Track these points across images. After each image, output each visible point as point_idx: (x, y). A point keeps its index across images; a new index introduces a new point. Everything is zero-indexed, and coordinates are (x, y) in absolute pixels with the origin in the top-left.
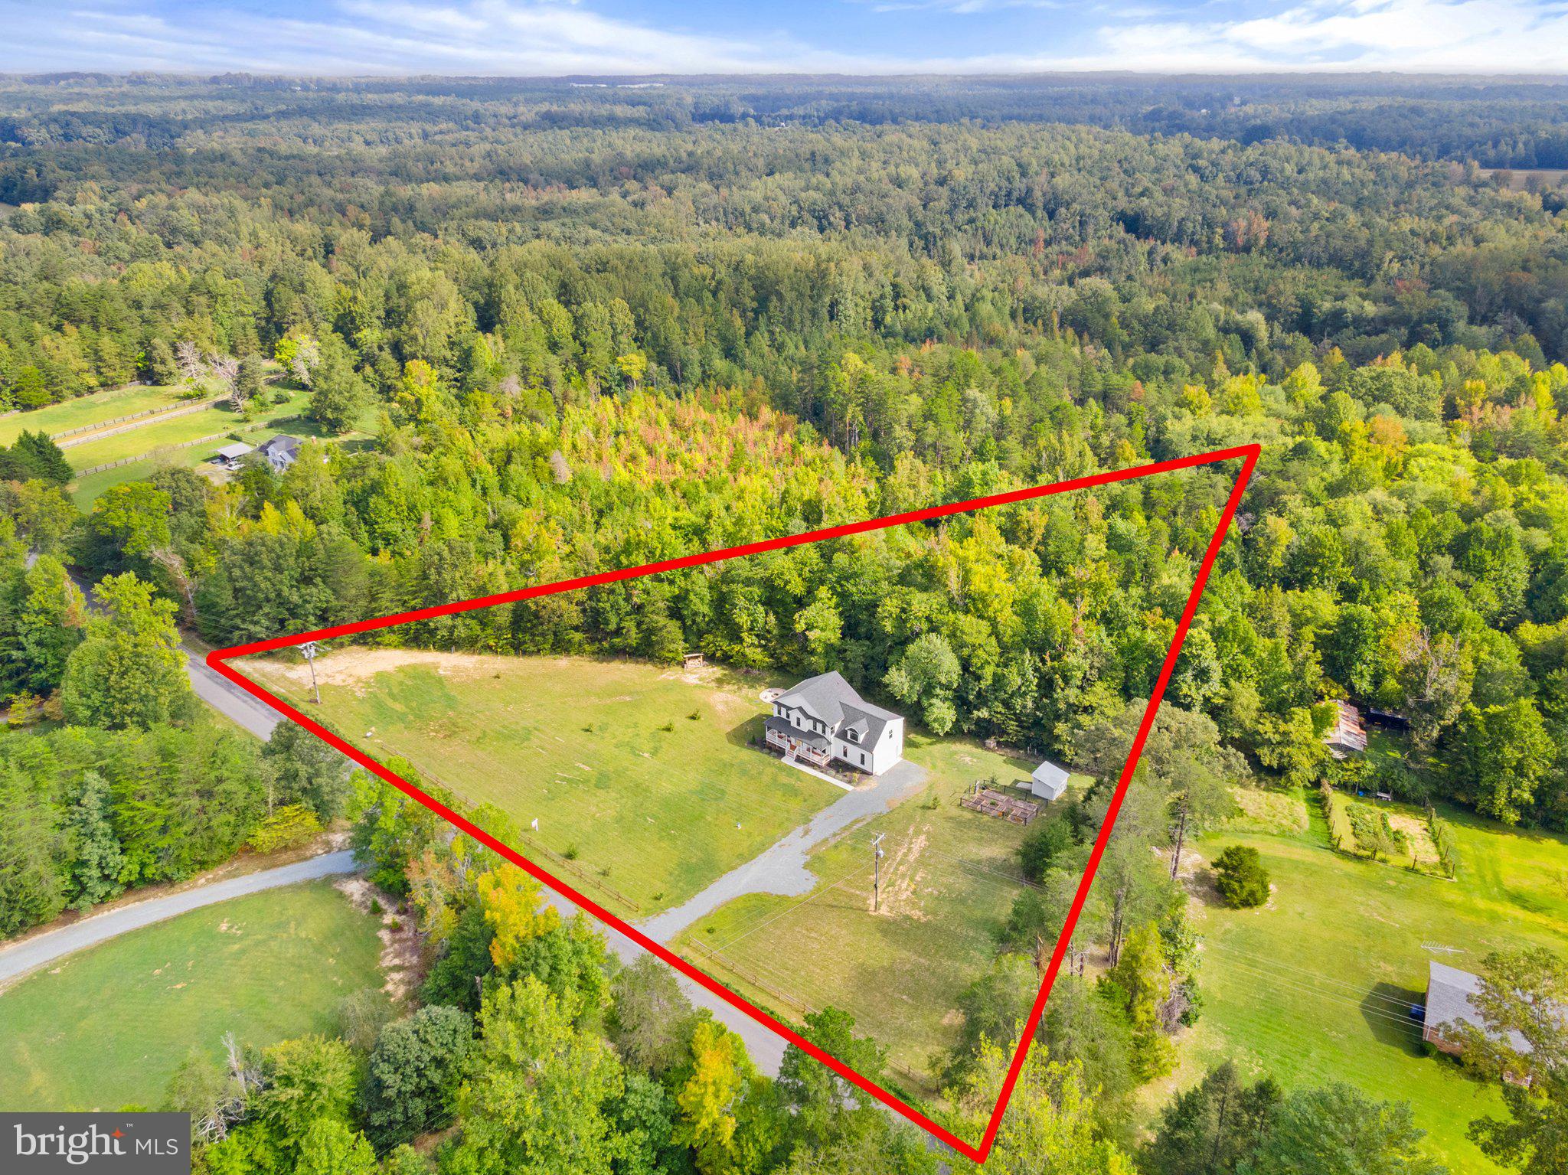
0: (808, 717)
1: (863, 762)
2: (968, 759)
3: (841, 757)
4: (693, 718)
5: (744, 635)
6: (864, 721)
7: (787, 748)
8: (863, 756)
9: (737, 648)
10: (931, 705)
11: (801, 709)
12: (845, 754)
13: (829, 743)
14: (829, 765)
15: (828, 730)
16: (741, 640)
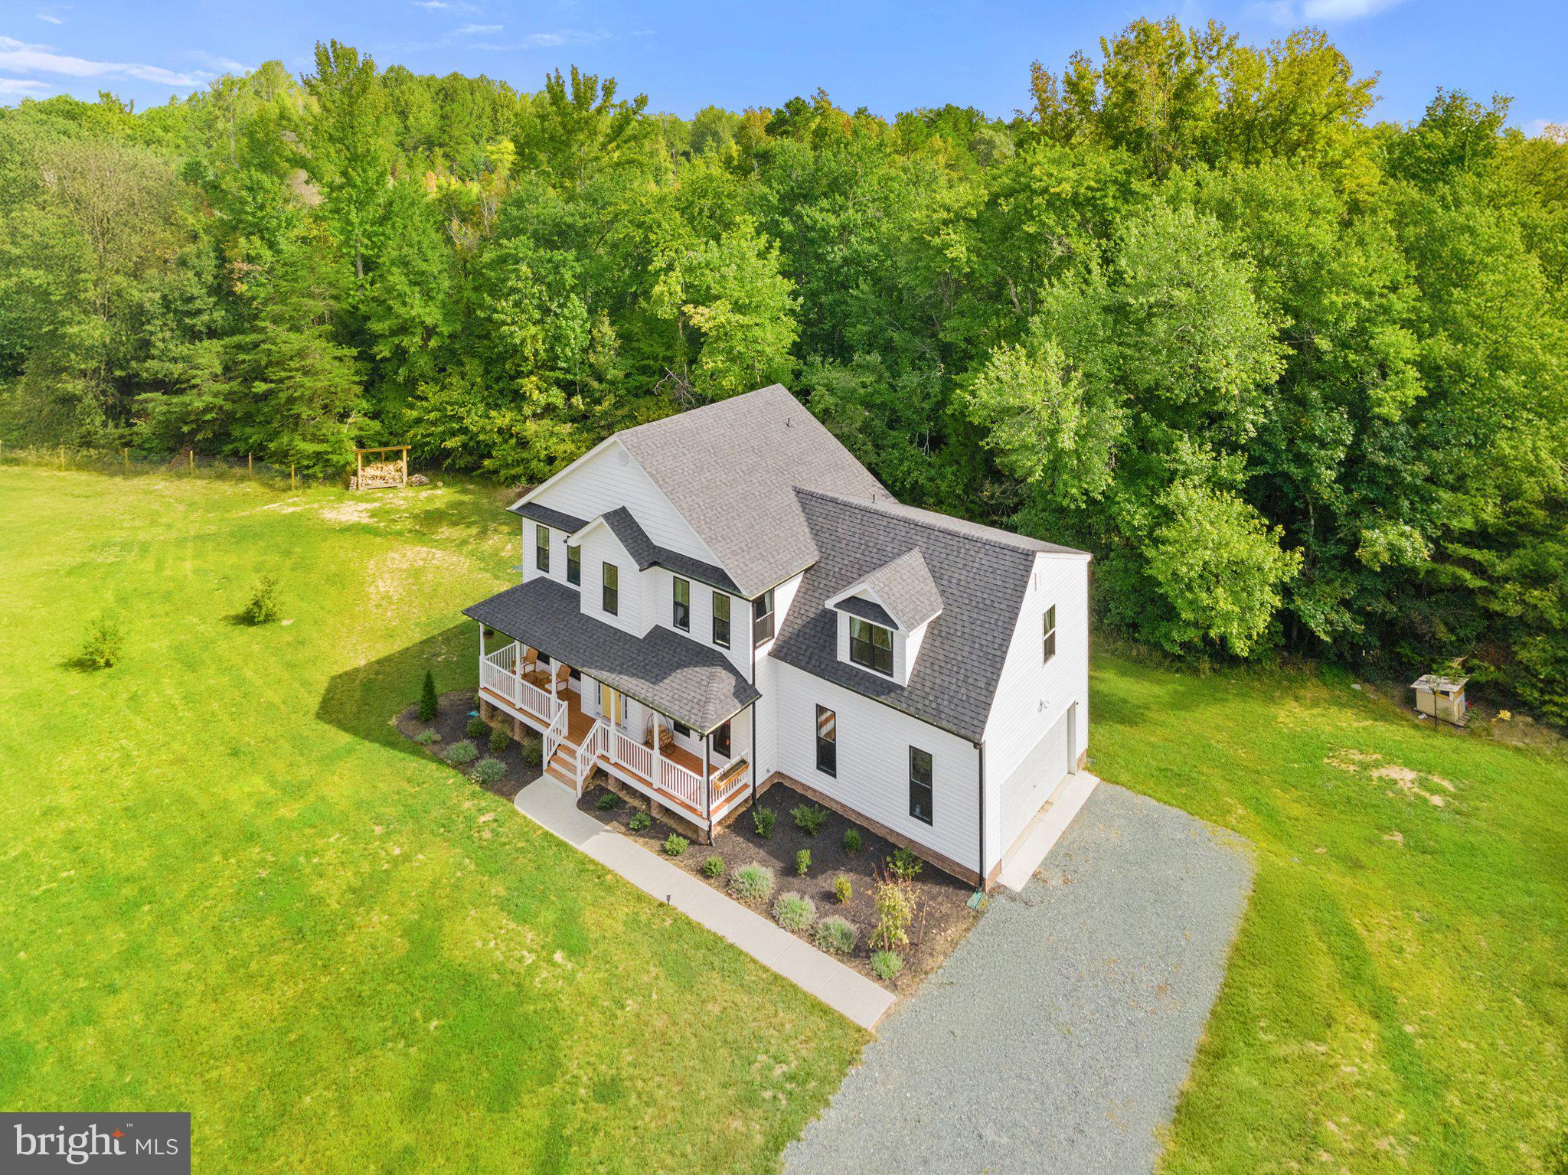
0: (651, 556)
1: (921, 803)
2: (1405, 776)
3: (806, 773)
4: (248, 619)
5: (529, 385)
6: (913, 562)
7: (554, 723)
8: (921, 766)
9: (503, 418)
10: (1167, 516)
11: (622, 521)
12: (827, 758)
13: (746, 693)
14: (742, 824)
15: (741, 616)
16: (518, 398)
